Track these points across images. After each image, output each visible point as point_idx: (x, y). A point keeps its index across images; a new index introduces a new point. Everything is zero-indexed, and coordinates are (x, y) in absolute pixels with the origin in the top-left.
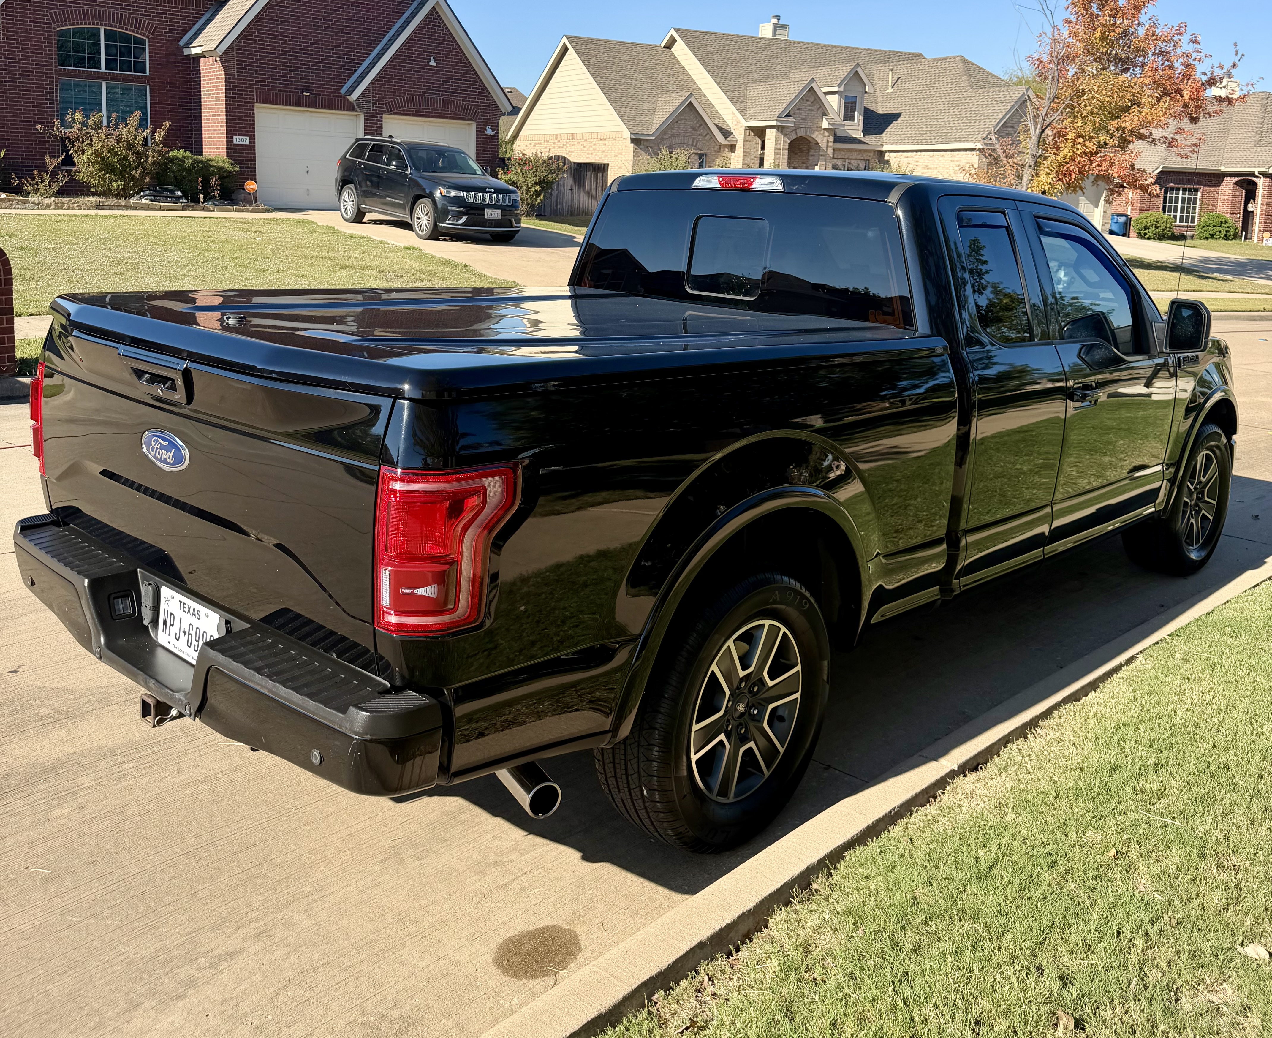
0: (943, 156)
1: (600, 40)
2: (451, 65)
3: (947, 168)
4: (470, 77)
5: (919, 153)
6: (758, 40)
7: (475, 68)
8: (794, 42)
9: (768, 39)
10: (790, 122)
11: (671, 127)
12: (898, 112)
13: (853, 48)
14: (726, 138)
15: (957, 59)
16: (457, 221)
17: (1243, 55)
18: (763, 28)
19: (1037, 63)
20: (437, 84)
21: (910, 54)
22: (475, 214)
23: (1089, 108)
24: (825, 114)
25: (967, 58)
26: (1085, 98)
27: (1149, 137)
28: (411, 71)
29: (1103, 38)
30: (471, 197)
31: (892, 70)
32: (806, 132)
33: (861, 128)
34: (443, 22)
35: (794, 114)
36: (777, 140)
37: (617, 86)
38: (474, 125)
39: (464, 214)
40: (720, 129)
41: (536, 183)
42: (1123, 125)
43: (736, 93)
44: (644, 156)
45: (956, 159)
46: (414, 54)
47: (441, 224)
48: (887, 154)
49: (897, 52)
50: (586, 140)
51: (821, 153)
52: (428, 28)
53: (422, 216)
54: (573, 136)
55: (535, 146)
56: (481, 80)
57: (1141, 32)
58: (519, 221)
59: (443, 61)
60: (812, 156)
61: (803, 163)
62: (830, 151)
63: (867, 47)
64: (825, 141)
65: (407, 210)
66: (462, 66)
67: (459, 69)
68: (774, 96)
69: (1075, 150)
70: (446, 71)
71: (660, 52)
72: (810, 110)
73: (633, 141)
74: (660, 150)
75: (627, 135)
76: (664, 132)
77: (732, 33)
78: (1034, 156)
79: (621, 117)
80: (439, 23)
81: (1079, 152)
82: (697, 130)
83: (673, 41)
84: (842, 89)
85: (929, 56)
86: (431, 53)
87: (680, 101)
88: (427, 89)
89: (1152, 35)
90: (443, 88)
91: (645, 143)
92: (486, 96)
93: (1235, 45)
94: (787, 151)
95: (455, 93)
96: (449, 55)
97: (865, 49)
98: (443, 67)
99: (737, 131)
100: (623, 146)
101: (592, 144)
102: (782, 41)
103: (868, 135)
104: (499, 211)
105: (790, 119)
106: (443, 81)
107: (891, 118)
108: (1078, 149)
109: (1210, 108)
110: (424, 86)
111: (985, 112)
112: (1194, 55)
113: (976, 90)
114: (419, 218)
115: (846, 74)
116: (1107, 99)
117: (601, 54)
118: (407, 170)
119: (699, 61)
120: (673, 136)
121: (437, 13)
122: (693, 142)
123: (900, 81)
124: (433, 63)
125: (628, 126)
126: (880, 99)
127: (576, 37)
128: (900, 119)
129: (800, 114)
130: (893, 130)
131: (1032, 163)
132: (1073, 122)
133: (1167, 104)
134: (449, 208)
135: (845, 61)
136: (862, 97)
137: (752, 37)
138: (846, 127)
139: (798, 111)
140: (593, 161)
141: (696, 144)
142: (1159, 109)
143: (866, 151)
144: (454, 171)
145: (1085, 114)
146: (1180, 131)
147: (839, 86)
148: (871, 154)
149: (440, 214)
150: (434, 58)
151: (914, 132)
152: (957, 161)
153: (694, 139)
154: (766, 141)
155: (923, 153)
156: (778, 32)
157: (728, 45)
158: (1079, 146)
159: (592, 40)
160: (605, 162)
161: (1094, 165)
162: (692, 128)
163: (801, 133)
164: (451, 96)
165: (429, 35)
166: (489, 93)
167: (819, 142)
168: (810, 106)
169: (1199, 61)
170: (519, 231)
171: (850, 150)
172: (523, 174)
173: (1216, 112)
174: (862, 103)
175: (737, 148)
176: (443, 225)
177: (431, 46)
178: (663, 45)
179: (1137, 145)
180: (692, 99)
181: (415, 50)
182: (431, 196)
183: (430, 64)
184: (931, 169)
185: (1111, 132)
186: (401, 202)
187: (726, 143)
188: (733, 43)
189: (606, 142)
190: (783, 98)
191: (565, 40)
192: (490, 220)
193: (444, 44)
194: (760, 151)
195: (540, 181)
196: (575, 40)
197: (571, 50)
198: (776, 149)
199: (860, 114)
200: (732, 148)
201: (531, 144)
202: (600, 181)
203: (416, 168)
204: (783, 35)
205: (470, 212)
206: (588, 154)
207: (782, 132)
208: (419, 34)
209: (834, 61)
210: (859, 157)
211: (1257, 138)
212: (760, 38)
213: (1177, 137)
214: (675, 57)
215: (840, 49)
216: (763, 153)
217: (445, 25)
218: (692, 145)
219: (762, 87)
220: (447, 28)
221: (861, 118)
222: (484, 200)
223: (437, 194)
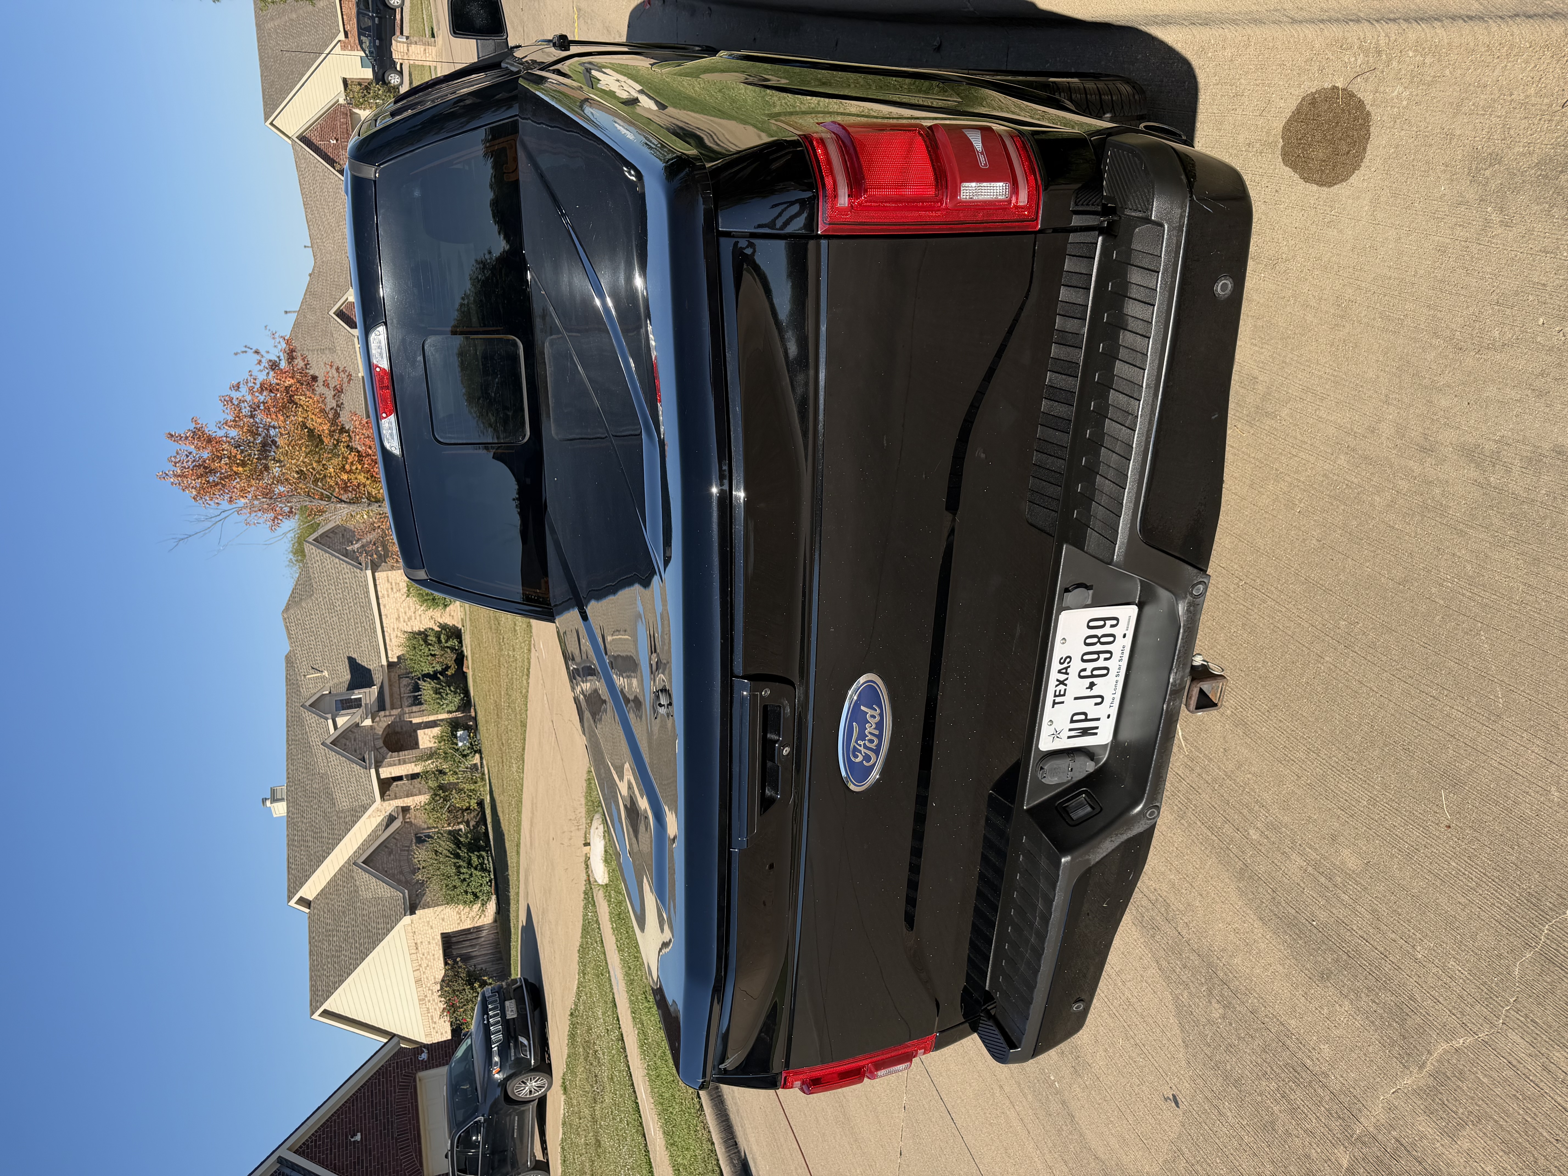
0: (385, 606)
1: (311, 977)
2: (357, 1116)
3: (396, 599)
4: (368, 1092)
5: (385, 629)
6: (290, 814)
7: (356, 1089)
8: (288, 778)
9: (287, 805)
10: (370, 756)
11: (392, 877)
12: (346, 660)
13: (288, 720)
14: (396, 818)
15: (286, 616)
16: (526, 1046)
17: (246, 347)
18: (277, 813)
19: (276, 522)
20: (381, 1127)
21: (287, 666)
22: (515, 1029)
23: (315, 465)
24: (357, 725)
25: (284, 608)
26: (305, 469)
27: (336, 410)
28: (370, 1160)
29: (243, 464)
30: (497, 1037)
31: (305, 676)
32: (377, 739)
33: (367, 690)
34: (310, 1137)
35: (361, 754)
36: (390, 765)
37: (357, 945)
38: (421, 1074)
39: (516, 1040)
40: (387, 826)
41: (473, 988)
42: (327, 432)
43: (347, 820)
44: (428, 897)
45: (386, 593)
46: (351, 1161)
47: (533, 1063)
48: (390, 660)
49: (287, 678)
50: (420, 965)
51: (398, 720)
52: (319, 1153)
53: (527, 1088)
54: (418, 981)
55: (435, 1023)
56: (369, 1079)
57: (233, 433)
58: (515, 981)
59: (354, 1126)
60: (402, 728)
61: (411, 736)
62: (395, 712)
63: (285, 708)
64: (385, 719)
65: (522, 1109)
66: (357, 1104)
67: (361, 1106)
68: (345, 779)
69: (358, 471)
70: (365, 1120)
71: (316, 911)
72: (355, 740)
73: (412, 912)
74: (418, 881)
75: (407, 919)
76: (399, 882)
77: (286, 842)
78: (369, 504)
79: (389, 931)
80: (312, 1142)
81: (360, 467)
82: (392, 850)
83: (303, 901)
84: (329, 716)
85: (286, 648)
86: (347, 1143)
87: (363, 873)
88: (388, 1136)
89: (236, 423)
90: (384, 1118)
91: (413, 899)
92: (386, 1069)
93: (236, 354)
94: (401, 753)
95: (387, 1105)
96: (346, 1121)
97: (287, 709)
98: (361, 1124)
99: (387, 808)
100: (420, 921)
101: (424, 957)
102: (288, 791)
103: (373, 682)
104: (507, 1003)
105: (367, 756)
106: (377, 1121)
107: (353, 664)
108: (357, 469)
109: (301, 364)
110: (385, 1140)
111: (334, 576)
112: (250, 384)
113: (315, 590)
114: (531, 1091)
115: (313, 715)
116: (303, 449)
117: (325, 972)
118: (480, 1121)
119: (319, 866)
120: (401, 873)
121: (300, 1147)
122: (404, 850)
123: (315, 666)
124: (358, 1137)
125: (398, 921)
126: (336, 681)
127: (311, 1004)
128: (353, 656)
129: (360, 748)
130: (365, 660)
131: (377, 505)
132: (331, 477)
133: (301, 398)
134: (513, 1058)
135: (301, 722)
136: (336, 695)
137: (288, 821)
138: (368, 702)
139: (358, 751)
140: (441, 952)
141: (406, 847)
142: (307, 404)
143: (390, 680)
144: (472, 1069)
145: (321, 467)
146: (326, 385)
147: (327, 719)
148: (393, 674)
149: (521, 1068)
150: (352, 1137)
151: (365, 639)
152: (387, 591)
153: (401, 851)
154: (393, 775)
155: (385, 625)
156: (279, 797)
157: (299, 842)
158: (354, 468)
159: (312, 986)
160: (439, 937)
161: (370, 452)
162: (390, 856)
163: (380, 743)
164: (391, 1107)
165: (327, 1150)
166: (383, 1066)
167: (386, 724)
168: (351, 741)
169: (255, 379)
170: (524, 979)
171: (391, 695)
172: (465, 1005)
173: (303, 360)
174: (341, 694)
175: (405, 805)
176: (533, 1062)
177: (339, 1143)
178: (307, 911)
179: (344, 418)
180: (360, 862)
181: (347, 1161)
182: (503, 1084)
183: (359, 1140)
184: (399, 615)
185: (335, 442)
186: (516, 1118)
187: (401, 817)
188: (296, 838)
189: (419, 942)
190: (346, 769)
191: (316, 1016)
192: (518, 1011)
193: (335, 1131)
194: (405, 781)
195: (469, 985)
196: (314, 1004)
197: (326, 1006)
198: (400, 764)
199: (354, 693)
200: (405, 810)
201: (434, 1028)
202: (461, 938)
203: (475, 1111)
204: (282, 790)
205: (513, 1034)
206: (434, 959)
207: (382, 762)
208: (327, 1162)
209: (303, 734)
210: (397, 685)
211: (327, 352)
212: (288, 812)
213: (332, 386)
214: (318, 895)
215: (289, 733)
216: (407, 776)
217: (313, 1134)
218: (408, 851)
219: (338, 795)
220: (316, 1131)
221: (356, 691)
222: (497, 1023)
223: (498, 1076)
